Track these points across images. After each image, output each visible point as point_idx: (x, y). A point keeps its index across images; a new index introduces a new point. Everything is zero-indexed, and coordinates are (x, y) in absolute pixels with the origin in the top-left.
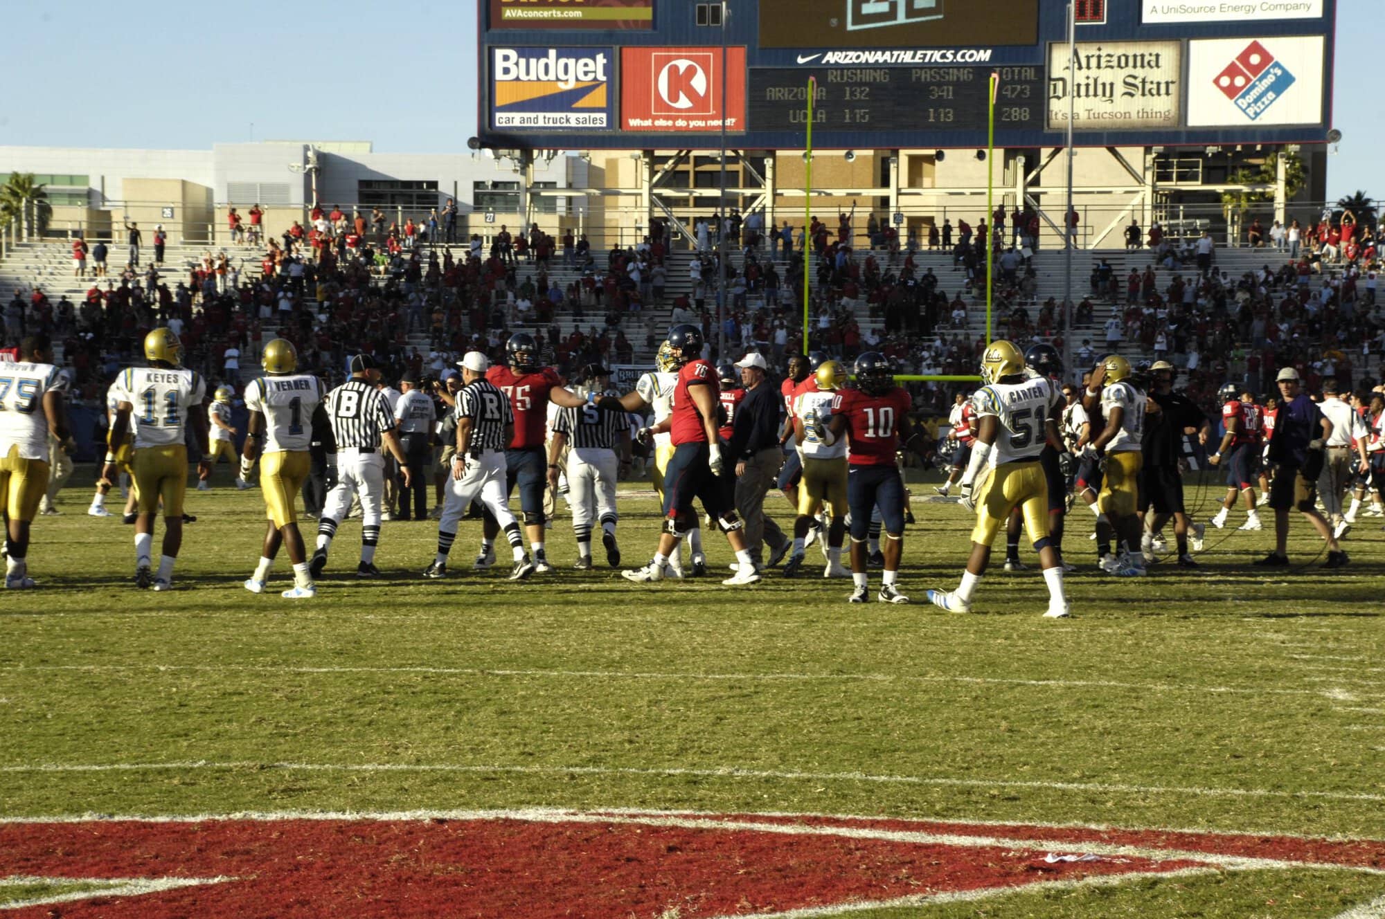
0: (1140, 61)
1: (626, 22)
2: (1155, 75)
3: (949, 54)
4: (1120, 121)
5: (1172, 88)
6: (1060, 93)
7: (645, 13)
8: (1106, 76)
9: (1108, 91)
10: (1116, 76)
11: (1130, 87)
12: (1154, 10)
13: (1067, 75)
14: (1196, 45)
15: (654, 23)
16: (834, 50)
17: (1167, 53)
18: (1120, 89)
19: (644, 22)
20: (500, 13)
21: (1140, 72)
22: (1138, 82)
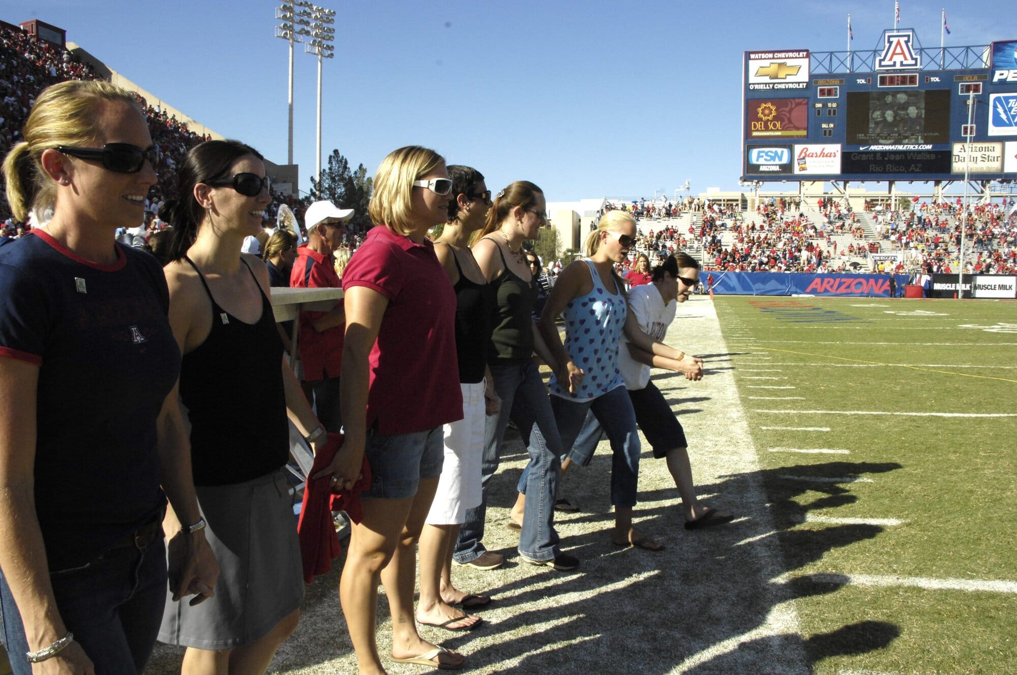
0: (988, 149)
1: (797, 136)
2: (992, 154)
3: (916, 146)
4: (979, 170)
5: (999, 159)
6: (957, 160)
7: (804, 133)
8: (974, 154)
9: (975, 160)
10: (978, 155)
11: (984, 159)
12: (993, 131)
13: (959, 154)
14: (1008, 144)
15: (807, 136)
16: (874, 145)
17: (998, 146)
18: (979, 159)
19: (804, 136)
20: (751, 134)
21: (987, 153)
22: (986, 157)
